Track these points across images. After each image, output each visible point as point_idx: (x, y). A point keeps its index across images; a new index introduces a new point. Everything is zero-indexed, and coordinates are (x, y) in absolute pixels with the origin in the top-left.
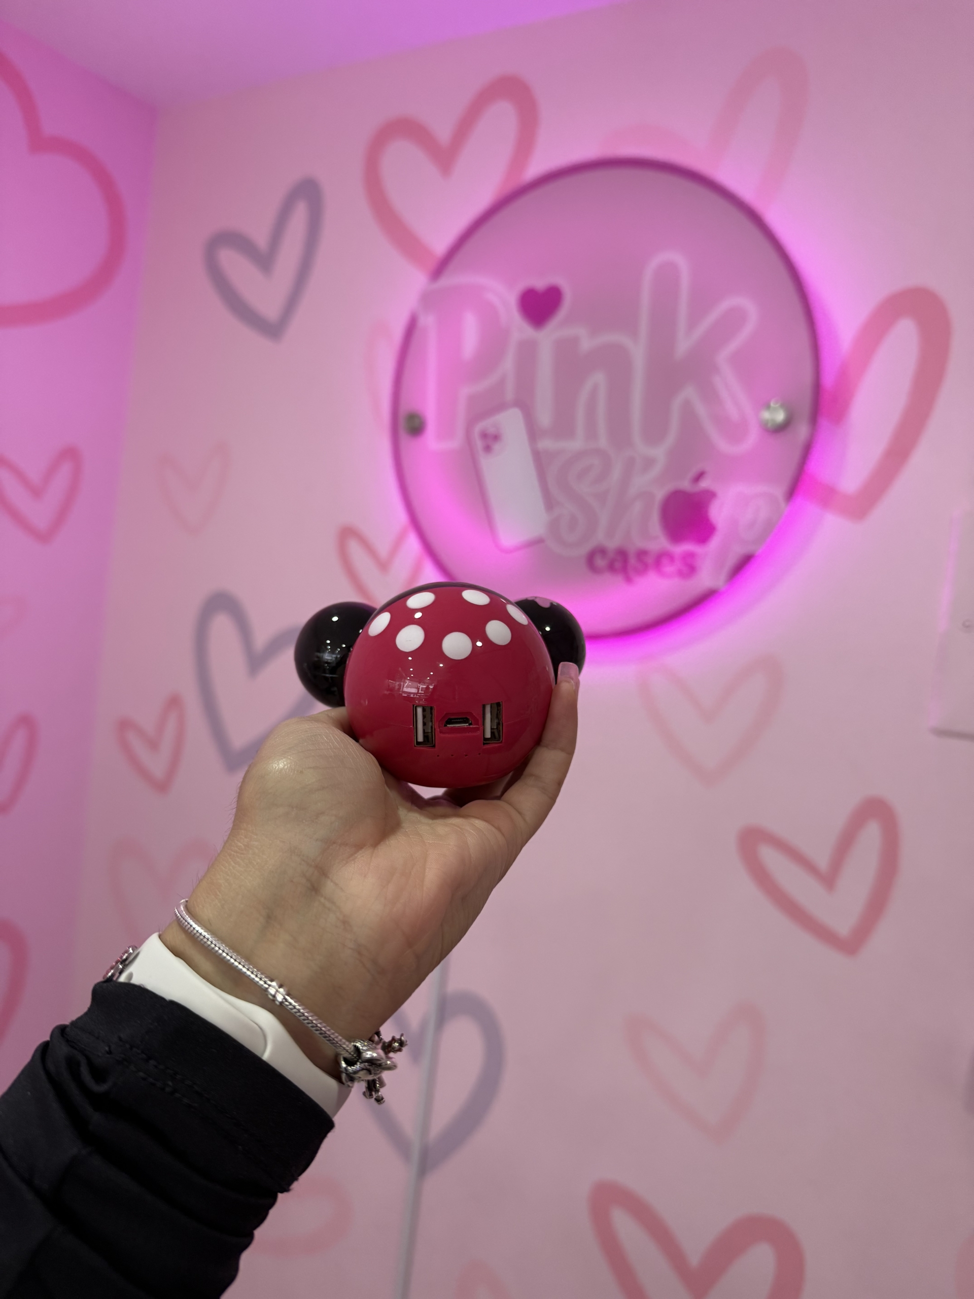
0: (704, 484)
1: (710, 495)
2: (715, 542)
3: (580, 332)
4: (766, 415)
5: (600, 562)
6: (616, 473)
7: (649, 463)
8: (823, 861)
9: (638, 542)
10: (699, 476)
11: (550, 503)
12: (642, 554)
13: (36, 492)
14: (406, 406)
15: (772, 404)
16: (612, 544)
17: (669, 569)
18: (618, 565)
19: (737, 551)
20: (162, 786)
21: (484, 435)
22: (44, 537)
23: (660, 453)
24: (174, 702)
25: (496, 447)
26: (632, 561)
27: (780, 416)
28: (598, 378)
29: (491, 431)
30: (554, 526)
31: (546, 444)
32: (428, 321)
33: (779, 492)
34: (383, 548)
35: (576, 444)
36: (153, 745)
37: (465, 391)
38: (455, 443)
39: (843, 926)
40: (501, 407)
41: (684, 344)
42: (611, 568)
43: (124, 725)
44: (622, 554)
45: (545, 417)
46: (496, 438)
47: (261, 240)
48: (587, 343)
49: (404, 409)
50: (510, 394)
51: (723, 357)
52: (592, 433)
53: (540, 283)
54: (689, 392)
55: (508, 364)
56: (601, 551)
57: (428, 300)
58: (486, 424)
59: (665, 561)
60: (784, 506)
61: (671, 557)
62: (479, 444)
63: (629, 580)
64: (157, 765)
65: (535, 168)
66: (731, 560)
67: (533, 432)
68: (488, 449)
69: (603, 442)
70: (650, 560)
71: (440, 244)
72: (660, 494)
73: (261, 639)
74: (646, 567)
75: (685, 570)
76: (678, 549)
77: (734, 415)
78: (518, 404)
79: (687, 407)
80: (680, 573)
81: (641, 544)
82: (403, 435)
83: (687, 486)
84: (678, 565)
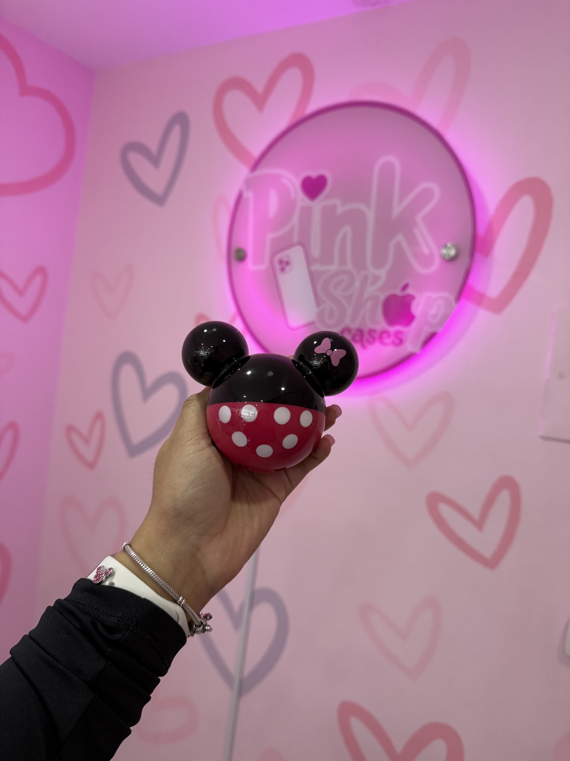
0: (408, 291)
1: (411, 298)
2: (415, 325)
3: (337, 202)
4: (444, 251)
5: (347, 337)
6: (357, 284)
7: (376, 278)
8: (476, 514)
9: (370, 325)
10: (405, 287)
11: (318, 302)
12: (371, 332)
13: (21, 293)
14: (235, 245)
15: (448, 245)
16: (354, 326)
17: (387, 341)
18: (357, 338)
19: (427, 330)
20: (91, 465)
21: (281, 262)
22: (25, 319)
23: (382, 273)
24: (99, 416)
25: (288, 268)
26: (366, 336)
27: (453, 252)
28: (347, 229)
29: (285, 259)
30: (320, 315)
31: (316, 267)
32: (249, 195)
33: (452, 297)
35: (334, 268)
36: (87, 441)
37: (270, 236)
38: (264, 266)
39: (488, 552)
40: (291, 246)
41: (397, 210)
42: (354, 340)
43: (70, 429)
44: (360, 331)
45: (316, 252)
46: (288, 263)
47: (153, 147)
48: (340, 210)
49: (234, 246)
50: (295, 239)
51: (419, 217)
52: (343, 261)
53: (314, 174)
54: (400, 238)
55: (295, 219)
56: (347, 330)
57: (248, 183)
58: (282, 255)
59: (385, 335)
60: (455, 305)
61: (388, 334)
62: (278, 267)
63: (364, 347)
64: (89, 453)
65: (312, 107)
66: (423, 337)
67: (309, 260)
68: (283, 270)
69: (349, 266)
70: (376, 335)
71: (256, 151)
72: (382, 297)
73: (150, 379)
74: (374, 339)
75: (397, 341)
76: (393, 329)
77: (426, 251)
78: (300, 243)
79: (398, 246)
80: (394, 343)
81: (371, 326)
82: (234, 261)
83: (398, 292)
84: (392, 338)
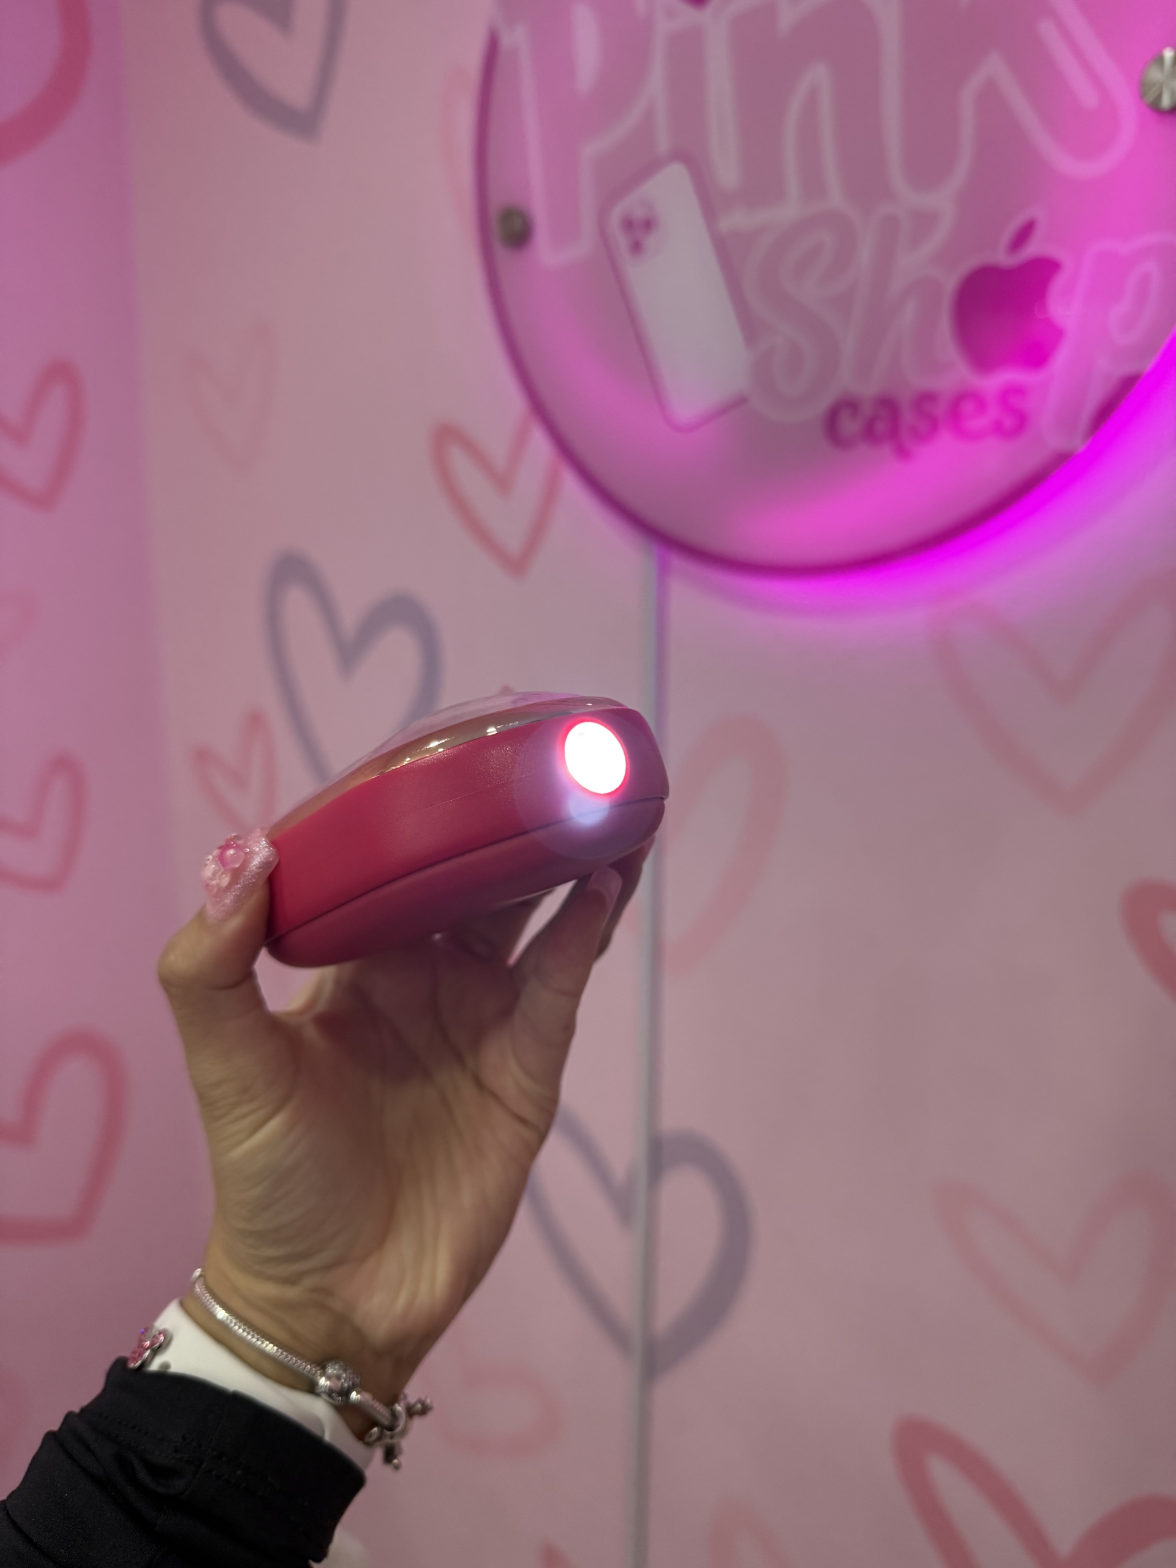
0: (1034, 249)
1: (1047, 267)
2: (1061, 359)
5: (850, 426)
6: (865, 254)
7: (925, 221)
9: (915, 380)
10: (1024, 234)
11: (751, 329)
12: (925, 399)
13: (20, 433)
14: (497, 201)
16: (868, 389)
17: (977, 423)
18: (881, 427)
19: (1108, 370)
21: (629, 225)
22: (43, 501)
23: (944, 200)
24: (255, 721)
25: (651, 242)
26: (908, 417)
28: (818, 75)
29: (639, 214)
31: (735, 220)
32: (516, 38)
34: (498, 451)
35: (787, 210)
36: (240, 779)
37: (591, 150)
38: (584, 247)
40: (650, 168)
42: (870, 434)
43: (203, 756)
44: (888, 404)
45: (727, 173)
46: (648, 225)
48: (789, 17)
49: (496, 204)
50: (663, 143)
52: (813, 185)
54: (992, 68)
55: (655, 84)
56: (848, 405)
58: (629, 204)
59: (968, 407)
61: (979, 400)
62: (621, 241)
63: (903, 453)
64: (246, 804)
66: (1094, 394)
67: (710, 203)
68: (637, 247)
69: (836, 198)
70: (940, 410)
72: (950, 282)
73: (350, 617)
74: (934, 425)
75: (1009, 422)
76: (993, 382)
77: (1089, 98)
78: (680, 155)
79: (990, 96)
80: (998, 429)
81: (920, 382)
82: (501, 253)
83: (1002, 258)
84: (993, 412)
